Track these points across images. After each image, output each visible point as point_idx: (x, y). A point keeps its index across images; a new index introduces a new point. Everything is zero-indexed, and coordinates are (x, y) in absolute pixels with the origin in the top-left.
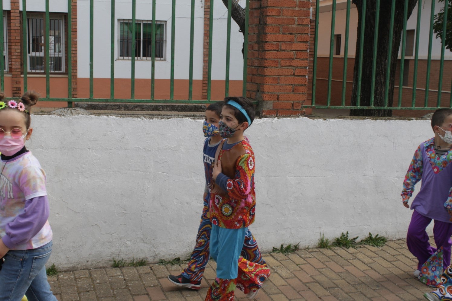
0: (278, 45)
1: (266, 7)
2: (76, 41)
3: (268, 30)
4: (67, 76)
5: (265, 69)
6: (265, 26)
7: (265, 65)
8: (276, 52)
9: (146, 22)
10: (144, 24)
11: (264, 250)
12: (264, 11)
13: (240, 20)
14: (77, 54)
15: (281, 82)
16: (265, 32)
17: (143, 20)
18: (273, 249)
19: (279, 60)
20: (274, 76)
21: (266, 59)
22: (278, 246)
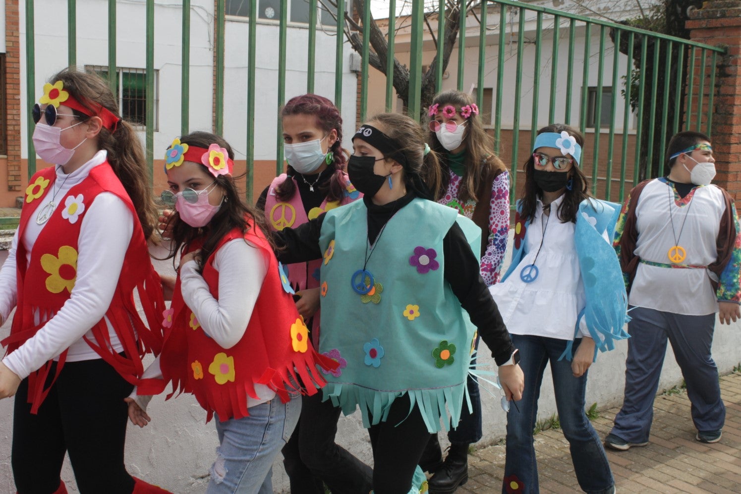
0: (738, 137)
1: (731, 95)
2: (19, 99)
3: (734, 121)
4: (5, 156)
5: (729, 164)
6: (729, 116)
7: (730, 160)
8: (736, 145)
9: (127, 71)
10: (125, 75)
11: (728, 370)
12: (728, 100)
13: (401, 82)
14: (19, 120)
15: (738, 179)
16: (729, 122)
17: (122, 68)
18: (733, 368)
19: (738, 154)
20: (734, 173)
21: (730, 153)
22: (737, 366)
